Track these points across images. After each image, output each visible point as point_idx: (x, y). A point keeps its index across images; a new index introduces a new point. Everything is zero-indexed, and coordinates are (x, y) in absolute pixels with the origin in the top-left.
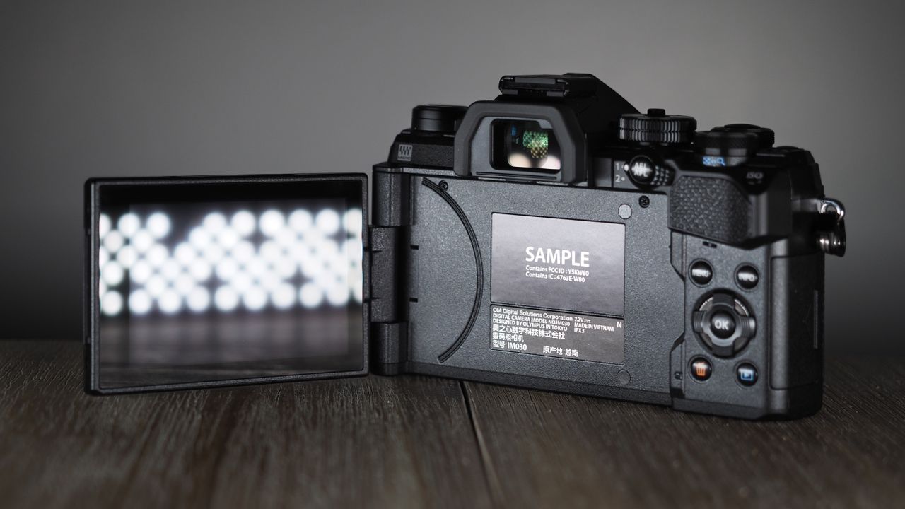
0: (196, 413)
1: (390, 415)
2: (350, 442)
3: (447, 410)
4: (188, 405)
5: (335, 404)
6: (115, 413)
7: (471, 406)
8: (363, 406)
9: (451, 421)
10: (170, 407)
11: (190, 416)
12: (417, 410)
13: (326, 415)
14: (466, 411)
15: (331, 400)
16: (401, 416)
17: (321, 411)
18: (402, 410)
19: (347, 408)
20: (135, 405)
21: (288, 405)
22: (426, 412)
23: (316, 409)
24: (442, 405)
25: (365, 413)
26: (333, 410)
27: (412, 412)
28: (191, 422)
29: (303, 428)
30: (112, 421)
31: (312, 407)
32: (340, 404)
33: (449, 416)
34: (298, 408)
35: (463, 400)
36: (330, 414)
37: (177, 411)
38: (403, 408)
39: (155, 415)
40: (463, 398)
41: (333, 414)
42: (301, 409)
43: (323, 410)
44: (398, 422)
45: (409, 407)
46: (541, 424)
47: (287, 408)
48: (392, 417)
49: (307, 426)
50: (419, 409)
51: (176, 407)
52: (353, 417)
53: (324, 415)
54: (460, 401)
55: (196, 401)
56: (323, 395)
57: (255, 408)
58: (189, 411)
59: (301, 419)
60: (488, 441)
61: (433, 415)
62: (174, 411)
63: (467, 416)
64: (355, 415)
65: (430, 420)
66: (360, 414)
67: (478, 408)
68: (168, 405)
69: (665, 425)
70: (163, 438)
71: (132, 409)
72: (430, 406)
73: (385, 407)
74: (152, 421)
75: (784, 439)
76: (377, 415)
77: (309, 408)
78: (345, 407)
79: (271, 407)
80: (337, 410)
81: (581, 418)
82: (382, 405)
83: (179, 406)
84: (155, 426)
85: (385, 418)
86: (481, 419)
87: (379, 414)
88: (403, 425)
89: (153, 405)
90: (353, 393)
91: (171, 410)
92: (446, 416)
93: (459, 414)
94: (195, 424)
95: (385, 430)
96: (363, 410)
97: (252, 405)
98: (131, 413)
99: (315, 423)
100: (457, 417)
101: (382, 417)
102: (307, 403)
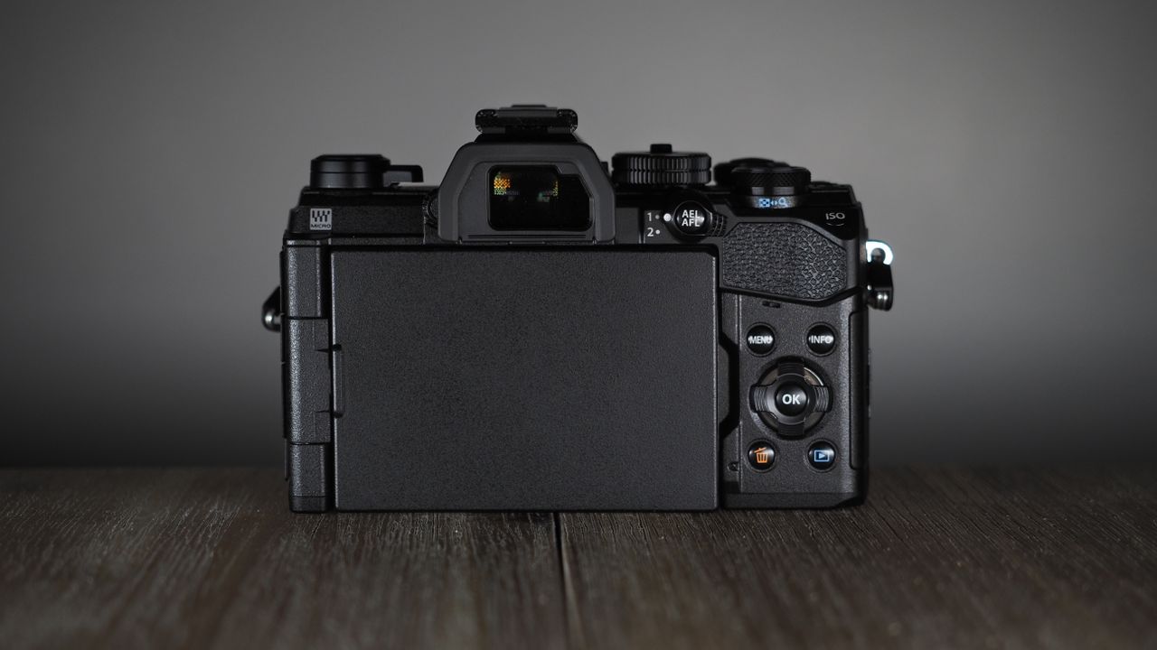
0: (208, 550)
1: (455, 547)
2: (399, 580)
3: (530, 539)
4: (199, 541)
5: (388, 535)
6: (105, 553)
7: (563, 535)
8: (423, 538)
9: (532, 553)
10: (176, 544)
11: (199, 554)
12: (491, 540)
13: (374, 549)
14: (554, 540)
15: (384, 531)
16: (470, 548)
17: (368, 543)
18: (472, 540)
19: (402, 540)
20: (131, 543)
21: (327, 538)
22: (503, 543)
23: (362, 541)
24: (524, 533)
25: (424, 545)
26: (384, 542)
27: (485, 543)
28: (199, 561)
29: (342, 565)
30: (99, 561)
31: (358, 540)
32: (394, 535)
33: (532, 546)
34: (340, 541)
35: (554, 526)
36: (379, 547)
37: (184, 548)
38: (474, 538)
39: (155, 553)
40: (554, 523)
41: (383, 548)
42: (343, 542)
43: (371, 543)
44: (464, 555)
45: (482, 537)
46: (648, 554)
47: (325, 541)
48: (459, 549)
49: (347, 563)
50: (495, 540)
51: (183, 544)
52: (408, 551)
53: (371, 548)
54: (548, 529)
55: (210, 536)
56: (375, 526)
57: (284, 542)
58: (200, 546)
59: (341, 555)
60: (577, 575)
61: (511, 546)
62: (180, 548)
63: (555, 546)
64: (411, 548)
65: (507, 553)
66: (418, 547)
67: (570, 535)
68: (174, 541)
69: (807, 551)
70: (161, 580)
71: (127, 547)
72: (508, 535)
73: (452, 537)
74: (150, 561)
75: (959, 564)
76: (439, 547)
77: (353, 541)
78: (400, 539)
79: (305, 541)
80: (389, 543)
81: (701, 546)
82: (448, 535)
83: (187, 542)
84: (152, 567)
85: (449, 550)
86: (573, 550)
87: (442, 546)
88: (471, 559)
89: (154, 542)
90: (413, 522)
91: (177, 548)
92: (527, 547)
93: (545, 544)
94: (204, 563)
95: (447, 565)
96: (423, 542)
97: (281, 539)
98: (124, 552)
99: (357, 557)
100: (542, 547)
101: (445, 549)
102: (353, 535)
